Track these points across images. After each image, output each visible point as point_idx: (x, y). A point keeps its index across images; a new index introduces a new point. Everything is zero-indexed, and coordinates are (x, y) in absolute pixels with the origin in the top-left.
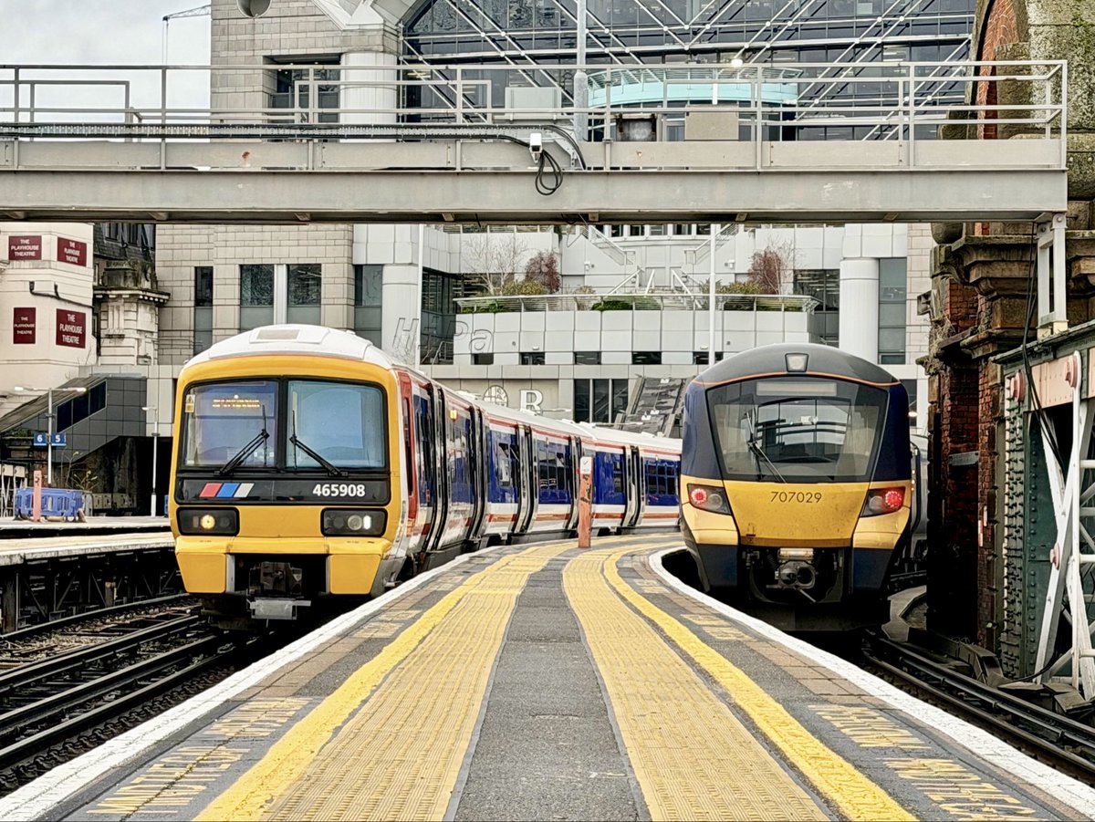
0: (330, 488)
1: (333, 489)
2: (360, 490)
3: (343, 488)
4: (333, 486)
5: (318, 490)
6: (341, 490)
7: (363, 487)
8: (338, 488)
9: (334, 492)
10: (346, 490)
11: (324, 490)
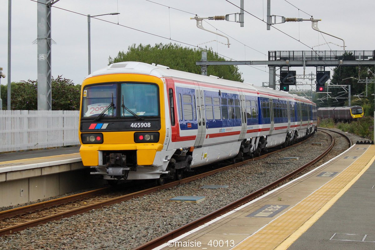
0: (137, 124)
1: (138, 125)
2: (149, 125)
3: (142, 124)
4: (138, 123)
5: (133, 125)
6: (141, 125)
7: (150, 124)
8: (140, 124)
9: (139, 126)
10: (143, 125)
11: (135, 125)
